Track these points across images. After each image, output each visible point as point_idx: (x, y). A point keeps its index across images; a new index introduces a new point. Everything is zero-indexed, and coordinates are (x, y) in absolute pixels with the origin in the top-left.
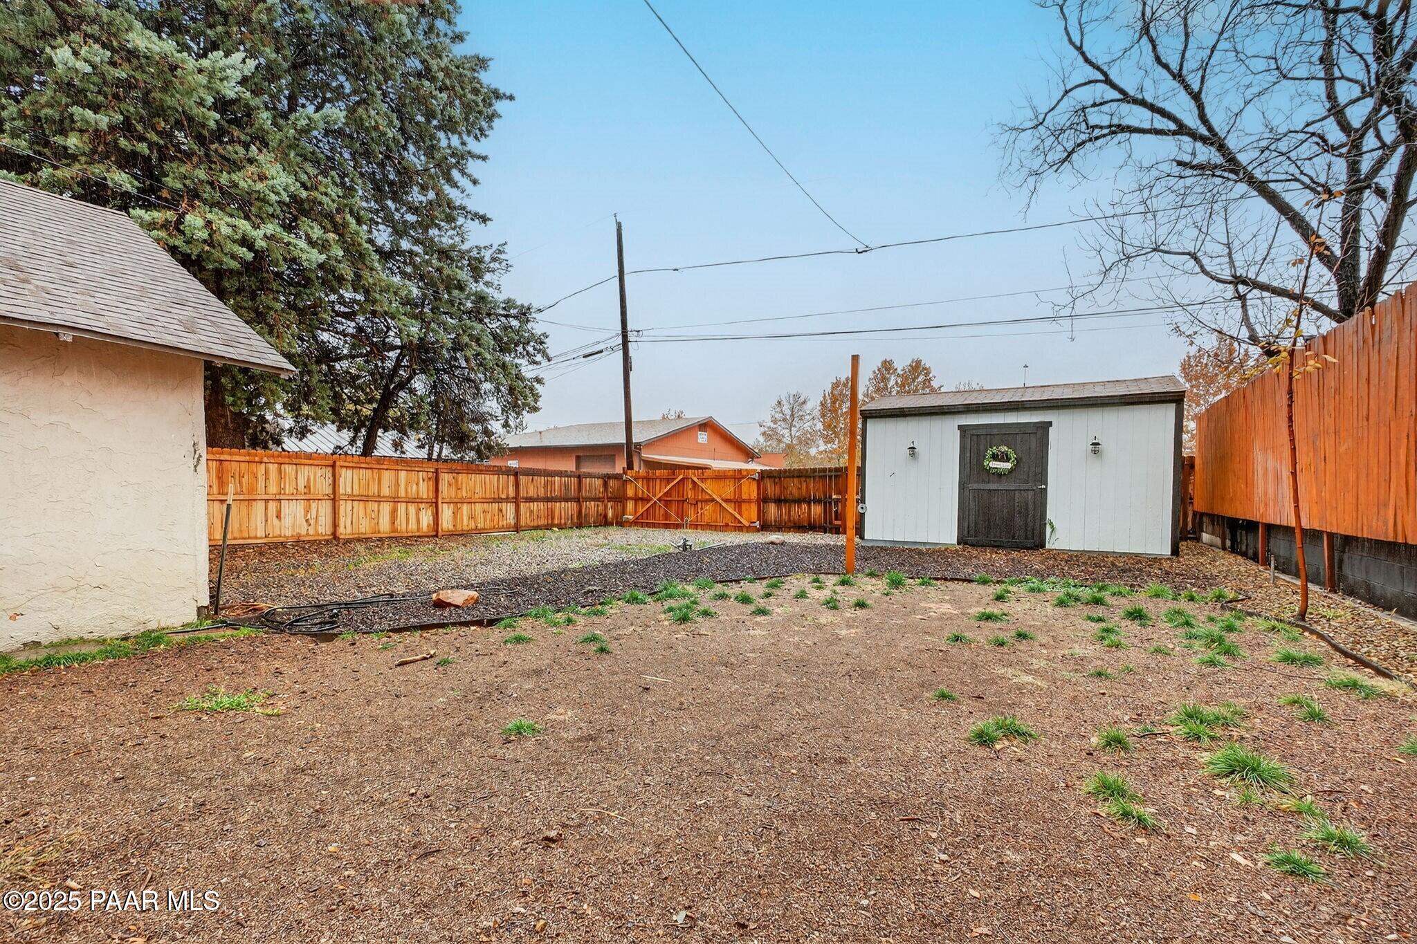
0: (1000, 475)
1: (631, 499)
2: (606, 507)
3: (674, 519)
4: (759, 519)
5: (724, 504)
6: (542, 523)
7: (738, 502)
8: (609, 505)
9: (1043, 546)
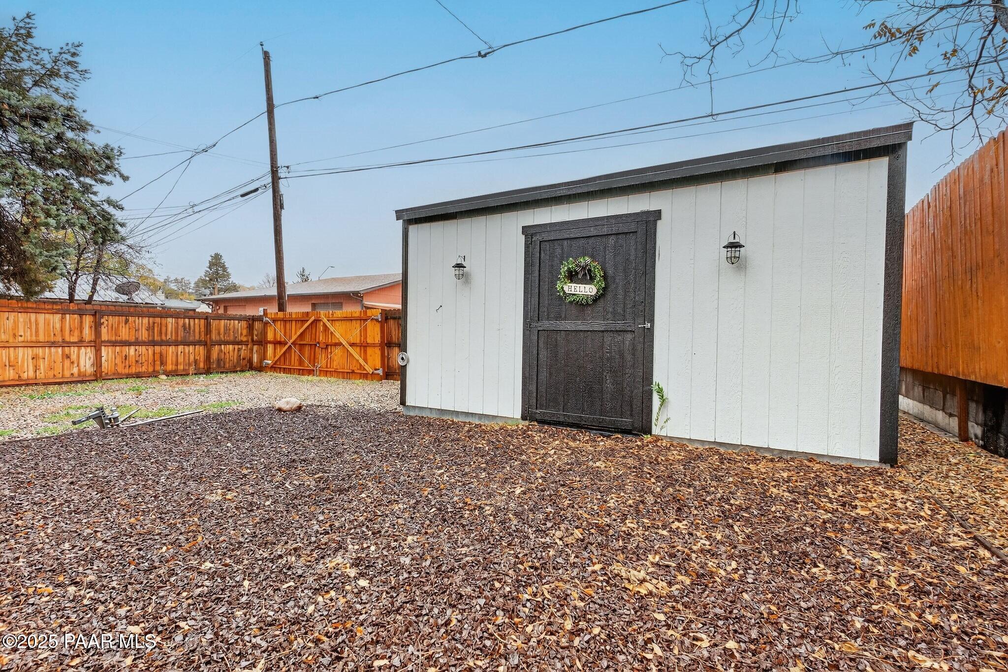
0: (582, 305)
1: (270, 342)
2: (252, 350)
3: (307, 364)
4: (383, 365)
5: (350, 349)
6: (144, 369)
7: (364, 346)
8: (255, 348)
9: (649, 431)
